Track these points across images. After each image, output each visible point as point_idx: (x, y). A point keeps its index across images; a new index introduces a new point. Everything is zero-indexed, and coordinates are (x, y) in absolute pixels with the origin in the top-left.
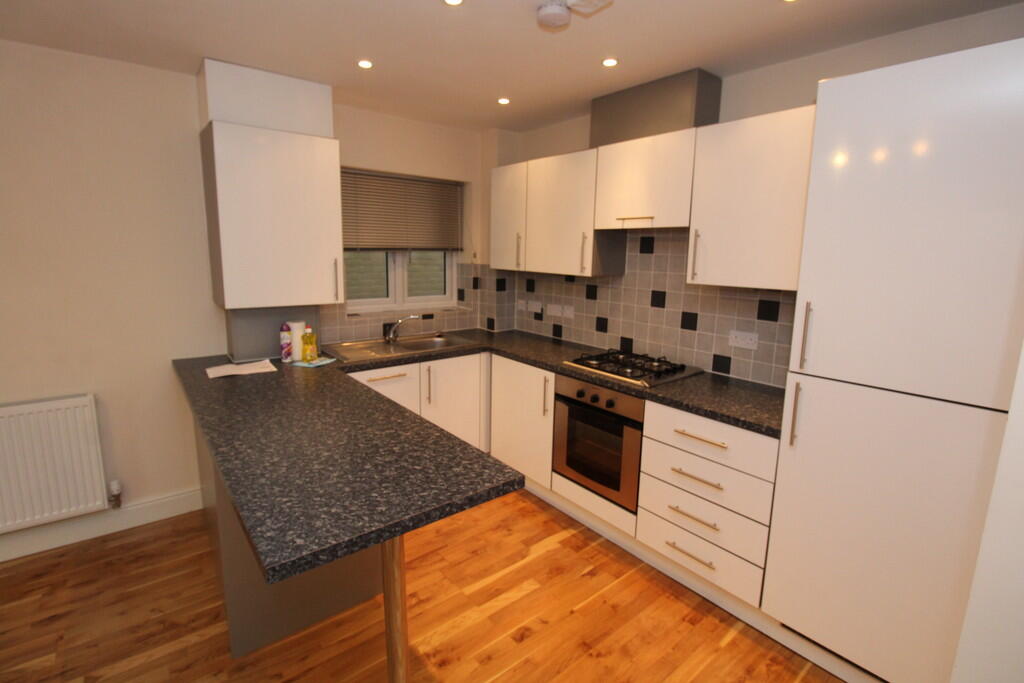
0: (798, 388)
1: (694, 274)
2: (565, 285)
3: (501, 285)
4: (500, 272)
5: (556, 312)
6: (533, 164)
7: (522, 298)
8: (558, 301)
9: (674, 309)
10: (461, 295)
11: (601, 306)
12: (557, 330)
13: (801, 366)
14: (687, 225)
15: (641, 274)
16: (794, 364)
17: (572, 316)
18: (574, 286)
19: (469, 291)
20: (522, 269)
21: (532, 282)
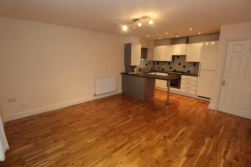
0: (200, 71)
1: (187, 61)
2: (164, 63)
3: (154, 63)
4: (154, 61)
5: (162, 67)
6: (162, 46)
7: (156, 65)
8: (163, 65)
9: (182, 65)
10: (146, 65)
11: (171, 66)
12: (163, 69)
13: (200, 69)
14: (185, 55)
15: (177, 61)
16: (199, 69)
17: (166, 67)
18: (166, 63)
19: (148, 64)
20: (159, 61)
21: (158, 62)
